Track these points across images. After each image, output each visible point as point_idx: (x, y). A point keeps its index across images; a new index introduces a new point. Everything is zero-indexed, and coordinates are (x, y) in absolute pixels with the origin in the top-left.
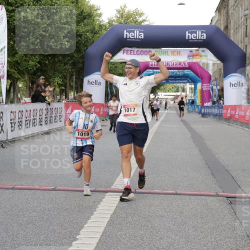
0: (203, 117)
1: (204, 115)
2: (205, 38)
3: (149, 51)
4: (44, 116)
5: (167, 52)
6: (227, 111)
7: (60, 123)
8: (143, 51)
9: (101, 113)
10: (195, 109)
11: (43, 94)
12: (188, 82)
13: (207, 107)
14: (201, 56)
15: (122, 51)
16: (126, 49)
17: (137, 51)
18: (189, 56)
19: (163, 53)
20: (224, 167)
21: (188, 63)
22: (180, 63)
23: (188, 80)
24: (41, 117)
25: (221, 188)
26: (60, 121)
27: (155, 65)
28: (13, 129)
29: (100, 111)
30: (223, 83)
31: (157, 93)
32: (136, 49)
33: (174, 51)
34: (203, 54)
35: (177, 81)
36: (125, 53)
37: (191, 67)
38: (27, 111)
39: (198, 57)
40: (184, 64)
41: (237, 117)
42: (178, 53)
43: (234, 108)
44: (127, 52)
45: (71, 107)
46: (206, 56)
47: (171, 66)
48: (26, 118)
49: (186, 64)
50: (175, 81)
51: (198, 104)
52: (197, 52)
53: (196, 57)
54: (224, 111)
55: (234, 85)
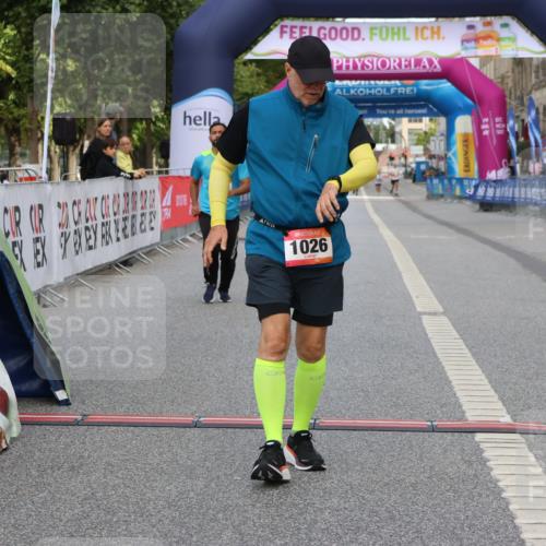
0: (486, 210)
1: (487, 206)
3: (353, 29)
4: (121, 216)
5: (404, 29)
7: (151, 233)
8: (336, 29)
10: (452, 187)
11: (109, 151)
12: (430, 114)
13: (495, 181)
14: (498, 40)
15: (277, 30)
16: (288, 22)
17: (320, 29)
18: (464, 41)
19: (393, 34)
21: (442, 61)
22: (418, 62)
24: (116, 218)
26: (152, 229)
27: (348, 67)
32: (315, 24)
34: (504, 33)
35: (400, 112)
36: (286, 36)
37: (450, 70)
38: (88, 201)
39: (489, 42)
42: (433, 33)
44: (292, 32)
45: (171, 189)
46: (514, 40)
47: (392, 71)
48: (87, 220)
49: (436, 62)
50: (393, 112)
51: (457, 176)
52: (488, 29)
53: (485, 43)
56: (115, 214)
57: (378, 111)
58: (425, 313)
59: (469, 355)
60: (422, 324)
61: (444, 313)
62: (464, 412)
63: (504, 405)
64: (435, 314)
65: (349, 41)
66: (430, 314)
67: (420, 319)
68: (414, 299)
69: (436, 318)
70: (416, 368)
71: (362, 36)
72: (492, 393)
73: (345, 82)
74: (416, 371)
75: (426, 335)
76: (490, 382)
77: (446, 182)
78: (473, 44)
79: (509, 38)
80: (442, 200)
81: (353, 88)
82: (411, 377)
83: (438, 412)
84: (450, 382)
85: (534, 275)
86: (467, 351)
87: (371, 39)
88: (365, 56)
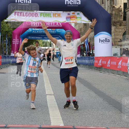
2: (80, 4)
3: (36, 14)
5: (50, 14)
6: (99, 61)
8: (31, 13)
12: (60, 39)
14: (76, 18)
15: (14, 13)
16: (17, 11)
18: (67, 18)
19: (47, 15)
23: (59, 37)
32: (25, 12)
34: (78, 16)
36: (16, 15)
39: (74, 18)
41: (109, 66)
42: (58, 15)
43: (105, 59)
44: (18, 14)
46: (81, 18)
49: (60, 24)
52: (74, 15)
53: (73, 19)
54: (96, 62)
55: (103, 41)
57: (45, 38)
58: (48, 95)
59: (57, 107)
60: (46, 98)
61: (53, 95)
62: (51, 123)
63: (63, 121)
64: (51, 95)
66: (49, 95)
67: (46, 96)
68: (46, 90)
69: (50, 96)
70: (41, 110)
71: (38, 16)
72: (61, 117)
73: (35, 29)
74: (41, 111)
75: (47, 101)
76: (61, 114)
78: (69, 19)
79: (79, 18)
81: (38, 30)
82: (38, 113)
83: (44, 123)
84: (49, 114)
85: (82, 84)
86: (57, 105)
87: (41, 16)
88: (39, 21)
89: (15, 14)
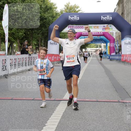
1: (111, 60)
2: (111, 19)
3: (82, 27)
4: (27, 61)
5: (92, 27)
8: (79, 27)
9: (57, 59)
10: (106, 56)
12: (103, 42)
13: (113, 55)
14: (109, 29)
17: (76, 27)
18: (103, 29)
20: (122, 87)
21: (103, 33)
22: (98, 33)
24: (26, 62)
25: (121, 98)
27: (85, 34)
28: (11, 68)
29: (57, 58)
30: (121, 42)
31: (86, 49)
33: (95, 26)
34: (110, 27)
35: (97, 42)
37: (104, 34)
38: (18, 59)
39: (107, 29)
40: (101, 33)
41: (129, 60)
42: (97, 27)
44: (70, 27)
46: (112, 29)
47: (93, 34)
48: (18, 62)
50: (96, 42)
51: (108, 54)
52: (107, 27)
54: (122, 58)
55: (127, 44)
56: (25, 61)
57: (93, 42)
65: (81, 29)
71: (84, 28)
77: (105, 55)
80: (105, 59)
88: (84, 32)
89: (69, 27)
